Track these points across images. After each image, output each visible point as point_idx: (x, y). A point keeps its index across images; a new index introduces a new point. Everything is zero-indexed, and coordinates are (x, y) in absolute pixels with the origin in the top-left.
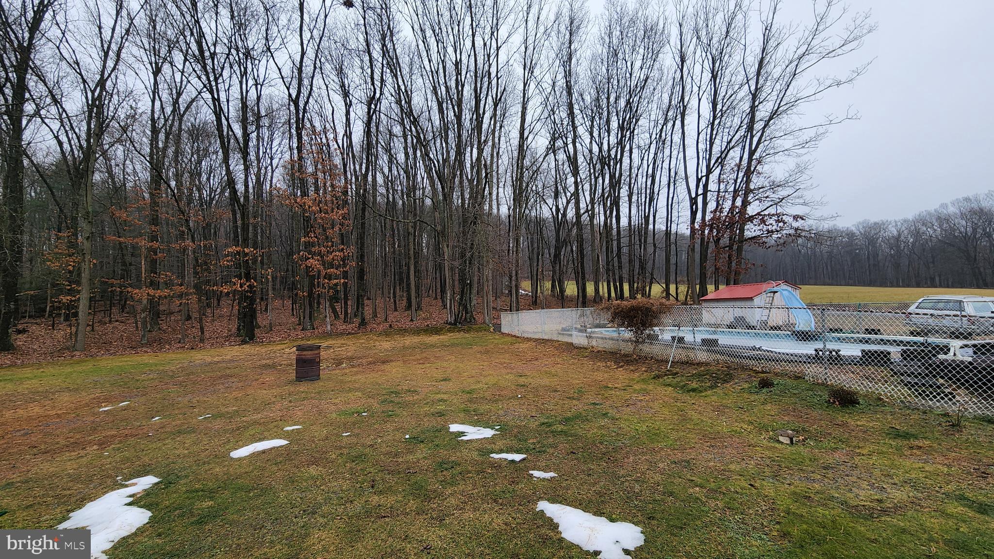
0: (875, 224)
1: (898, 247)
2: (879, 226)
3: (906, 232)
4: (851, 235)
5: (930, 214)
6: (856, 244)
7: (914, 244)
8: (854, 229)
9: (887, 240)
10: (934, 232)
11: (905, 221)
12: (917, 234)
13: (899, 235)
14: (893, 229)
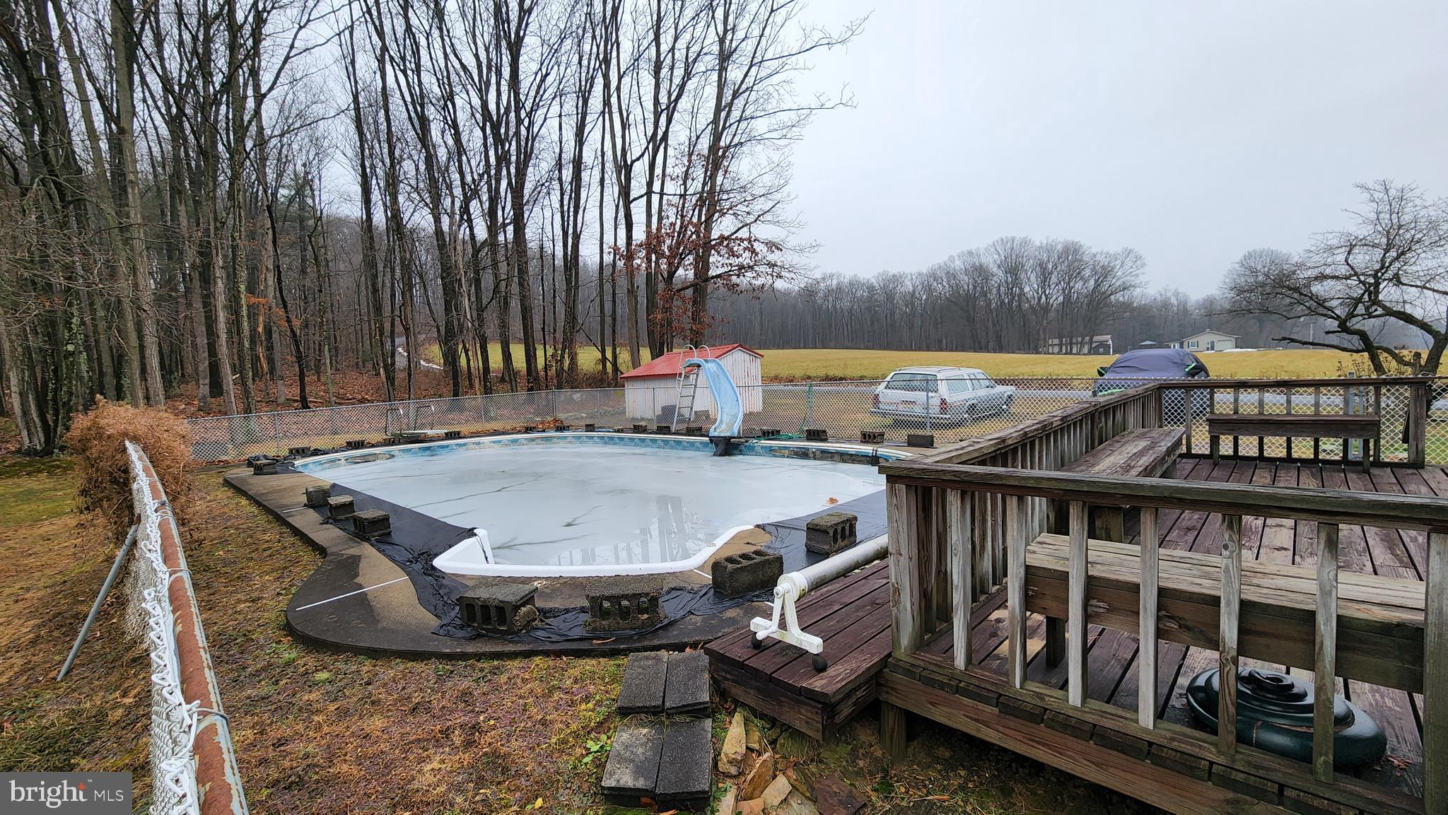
0: (894, 276)
1: (913, 304)
2: (896, 279)
3: (920, 287)
4: (871, 288)
5: (940, 267)
6: (876, 300)
7: (927, 299)
8: (874, 281)
9: (904, 295)
10: (942, 288)
11: (919, 274)
12: (929, 289)
13: (914, 291)
14: (909, 283)
